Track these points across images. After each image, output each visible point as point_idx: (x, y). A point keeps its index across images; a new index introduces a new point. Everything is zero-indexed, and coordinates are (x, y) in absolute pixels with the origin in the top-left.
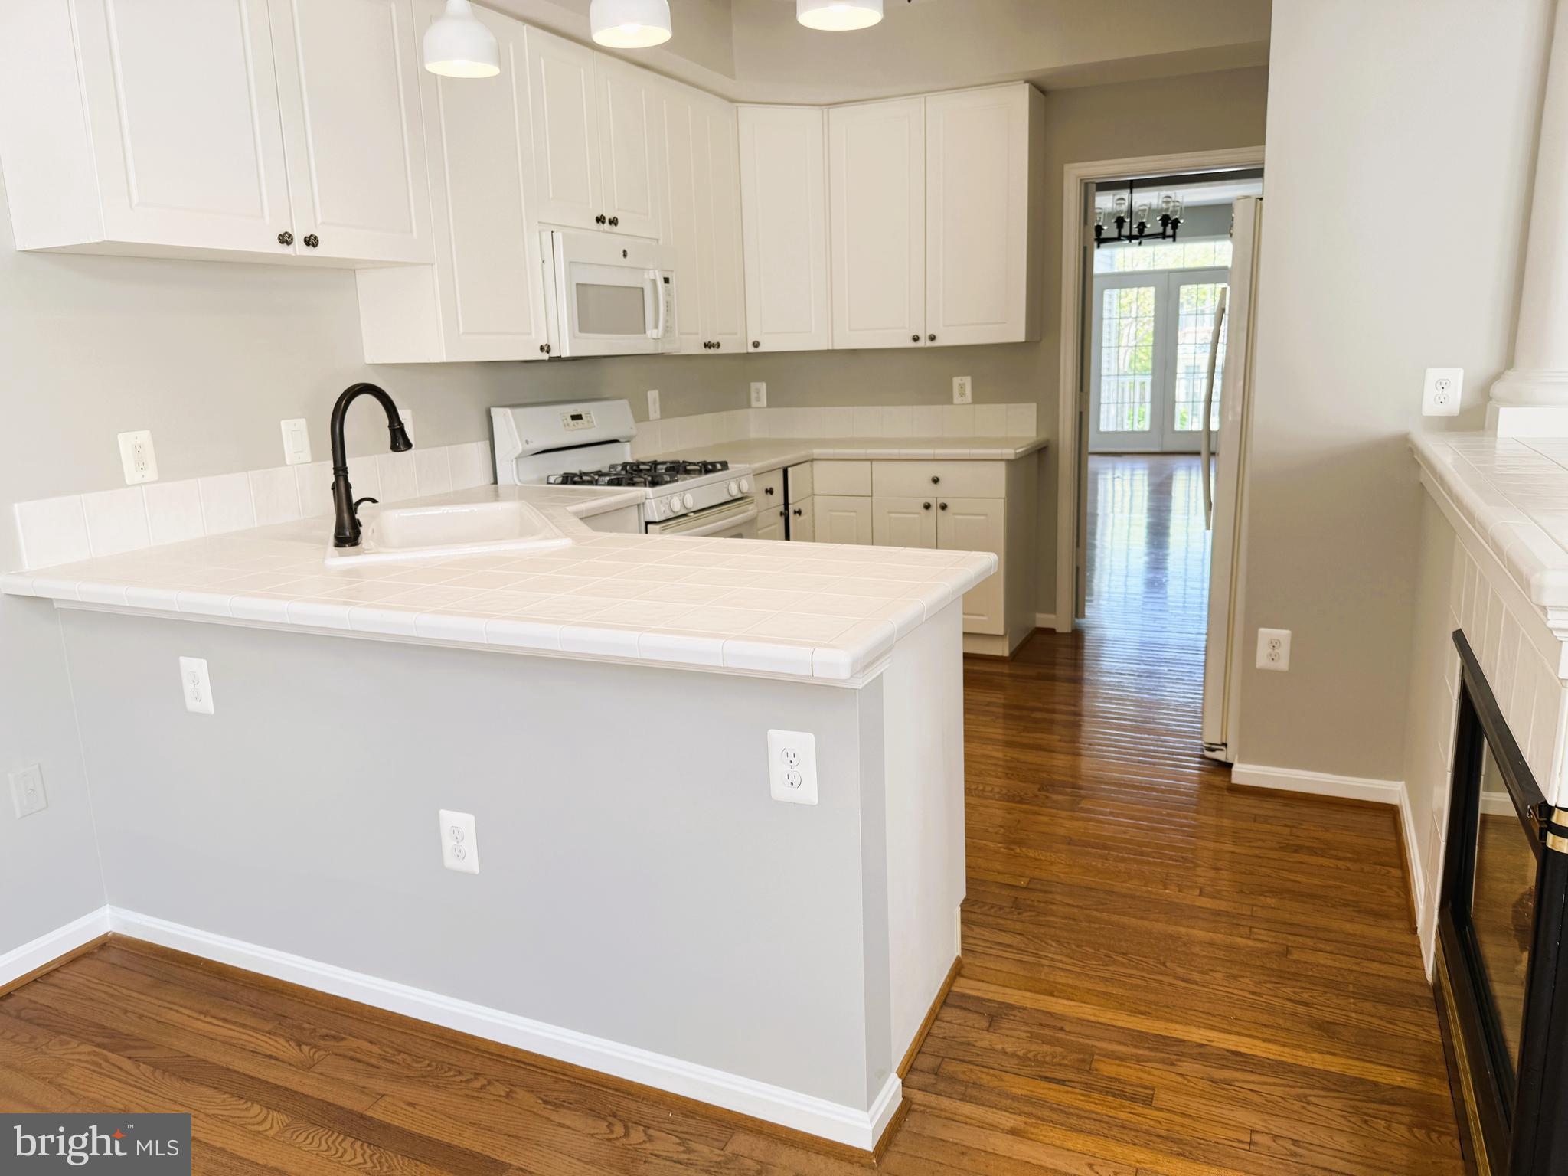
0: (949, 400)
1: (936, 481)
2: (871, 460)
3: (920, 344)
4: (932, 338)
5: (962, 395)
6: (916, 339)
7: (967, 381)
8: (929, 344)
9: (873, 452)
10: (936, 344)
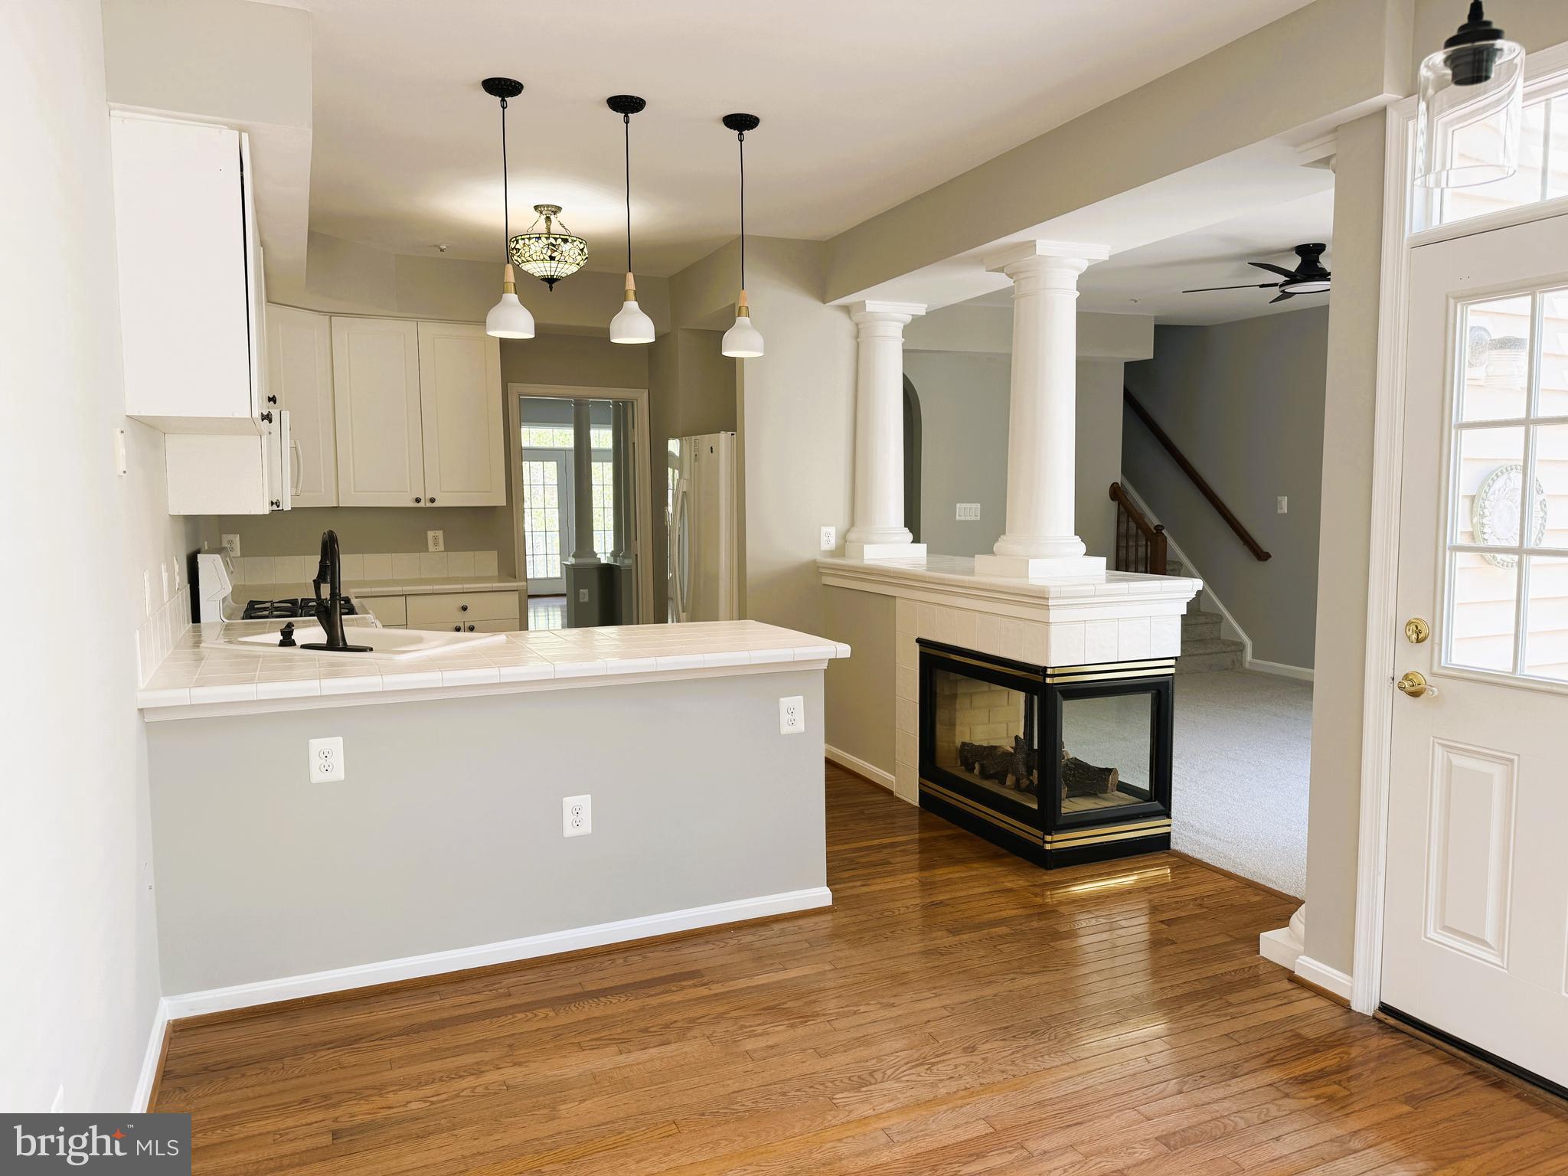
0: (424, 548)
1: (464, 609)
2: (406, 596)
3: (422, 504)
4: (432, 500)
5: (436, 544)
6: (418, 500)
7: (440, 534)
8: (429, 505)
9: (407, 589)
10: (434, 505)
